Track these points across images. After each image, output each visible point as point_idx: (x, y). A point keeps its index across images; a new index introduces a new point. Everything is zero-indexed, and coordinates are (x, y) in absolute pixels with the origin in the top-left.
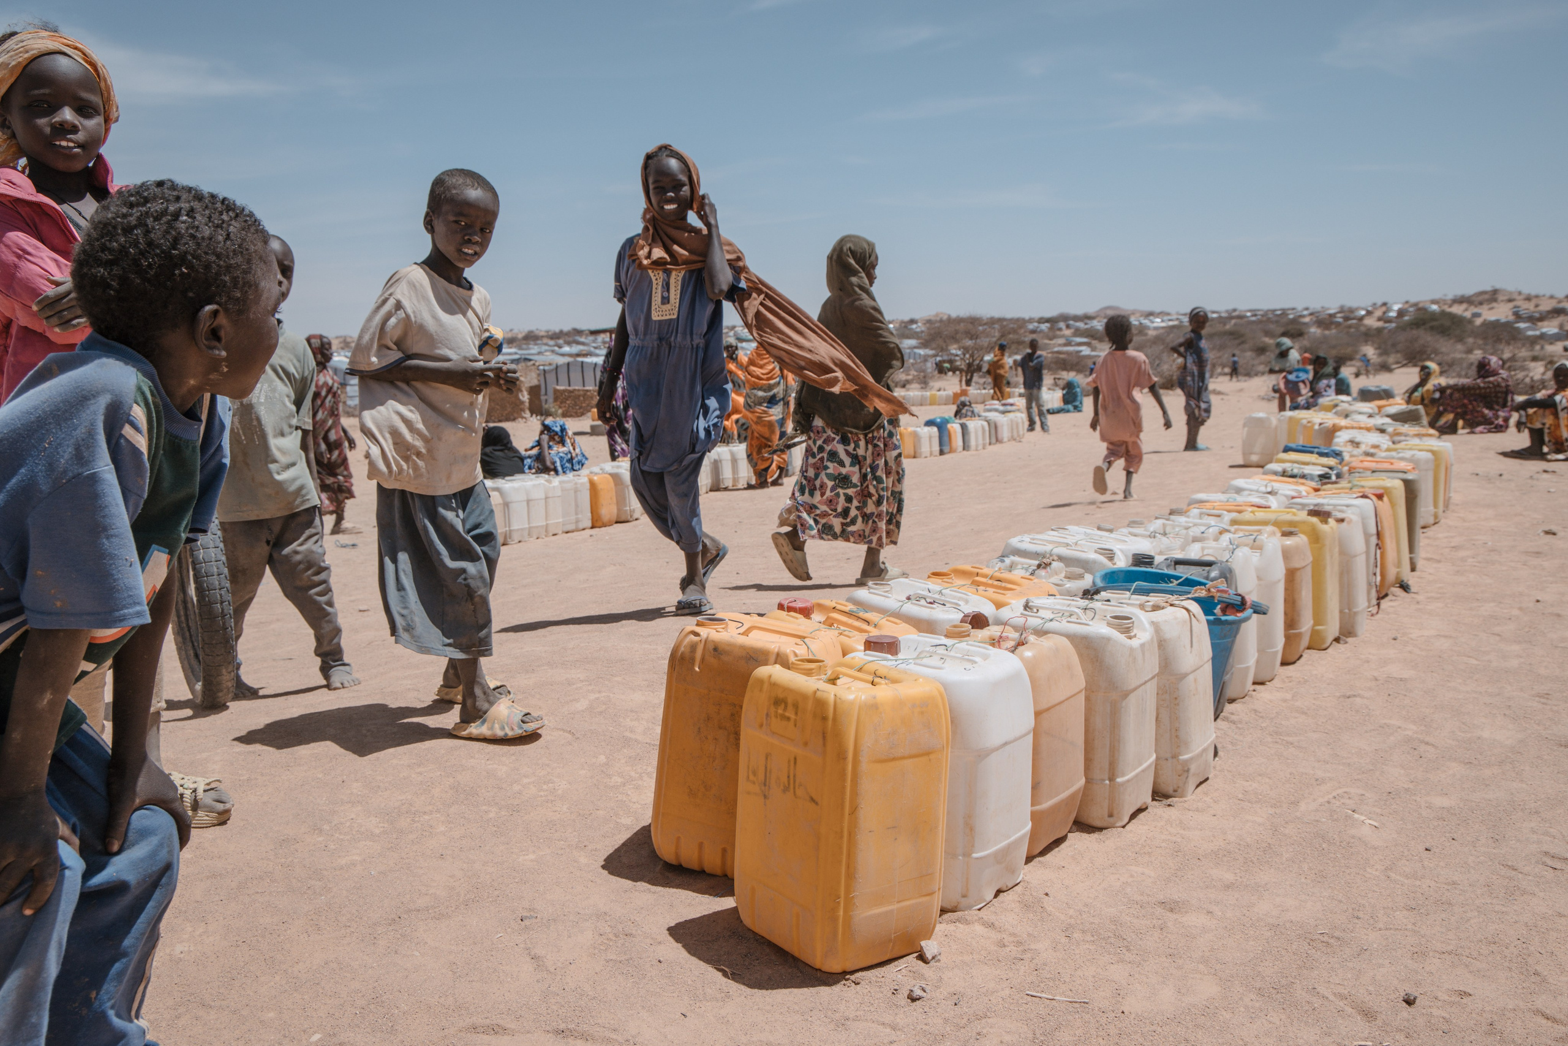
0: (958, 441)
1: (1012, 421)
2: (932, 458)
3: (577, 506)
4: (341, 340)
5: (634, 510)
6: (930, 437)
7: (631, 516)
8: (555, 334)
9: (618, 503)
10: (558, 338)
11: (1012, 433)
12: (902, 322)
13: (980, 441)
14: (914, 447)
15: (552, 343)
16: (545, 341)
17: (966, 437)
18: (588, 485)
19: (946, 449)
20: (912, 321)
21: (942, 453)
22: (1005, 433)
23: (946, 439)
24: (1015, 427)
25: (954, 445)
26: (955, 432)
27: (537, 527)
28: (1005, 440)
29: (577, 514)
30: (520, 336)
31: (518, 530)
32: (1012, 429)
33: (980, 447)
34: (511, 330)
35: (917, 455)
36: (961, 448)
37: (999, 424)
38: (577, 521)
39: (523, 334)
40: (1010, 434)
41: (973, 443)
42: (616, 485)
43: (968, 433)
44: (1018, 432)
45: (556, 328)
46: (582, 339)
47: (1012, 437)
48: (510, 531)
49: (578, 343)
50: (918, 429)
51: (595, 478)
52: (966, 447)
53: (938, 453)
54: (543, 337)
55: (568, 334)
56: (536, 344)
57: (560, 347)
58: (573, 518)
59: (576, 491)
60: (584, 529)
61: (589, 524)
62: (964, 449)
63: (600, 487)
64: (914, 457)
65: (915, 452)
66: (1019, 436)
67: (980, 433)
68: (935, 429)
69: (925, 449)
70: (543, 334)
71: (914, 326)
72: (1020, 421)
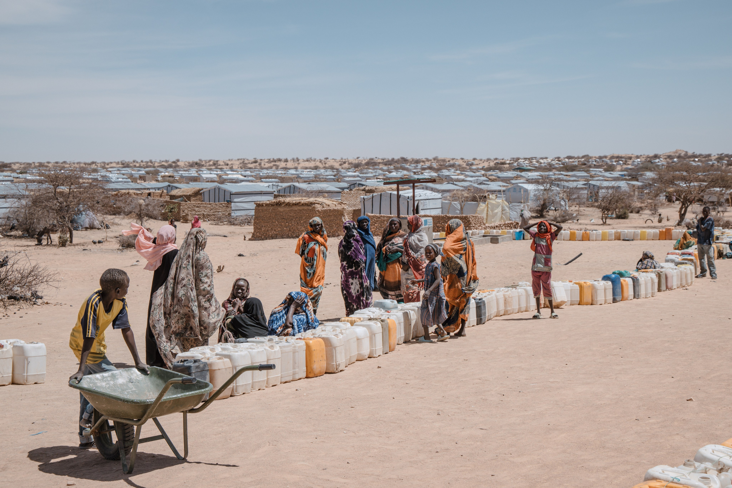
0: (629, 291)
1: (681, 272)
2: (606, 305)
3: (294, 363)
4: (241, 161)
5: (339, 364)
6: (605, 289)
7: (337, 369)
8: (388, 161)
9: (327, 359)
10: (390, 165)
11: (681, 281)
12: (648, 157)
13: (650, 291)
14: (592, 296)
15: (385, 168)
16: (381, 166)
17: (637, 288)
18: (305, 347)
19: (618, 298)
20: (656, 156)
21: (614, 301)
22: (674, 282)
23: (619, 290)
24: (684, 277)
25: (625, 294)
26: (627, 285)
27: (259, 382)
28: (675, 287)
29: (294, 368)
30: (364, 162)
31: (243, 385)
32: (681, 279)
33: (650, 295)
34: (358, 158)
35: (594, 303)
36: (632, 297)
37: (668, 276)
38: (294, 374)
39: (366, 161)
40: (679, 283)
41: (642, 292)
42: (326, 346)
43: (639, 285)
44: (686, 281)
45: (389, 157)
46: (407, 166)
47: (681, 284)
48: (236, 386)
49: (404, 169)
50: (596, 283)
51: (311, 342)
52: (636, 295)
53: (611, 301)
54: (379, 163)
55: (397, 161)
56: (374, 169)
57: (390, 172)
58: (291, 372)
59: (294, 352)
60: (300, 379)
61: (304, 375)
62: (634, 297)
63: (313, 348)
64: (592, 304)
65: (592, 300)
66: (687, 284)
67: (649, 285)
68: (610, 283)
69: (600, 298)
70: (380, 161)
71: (657, 160)
72: (689, 272)
